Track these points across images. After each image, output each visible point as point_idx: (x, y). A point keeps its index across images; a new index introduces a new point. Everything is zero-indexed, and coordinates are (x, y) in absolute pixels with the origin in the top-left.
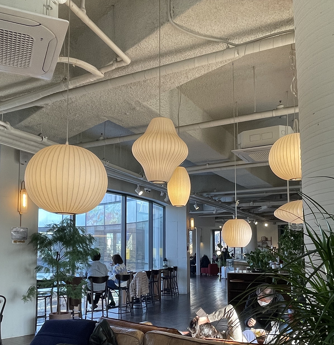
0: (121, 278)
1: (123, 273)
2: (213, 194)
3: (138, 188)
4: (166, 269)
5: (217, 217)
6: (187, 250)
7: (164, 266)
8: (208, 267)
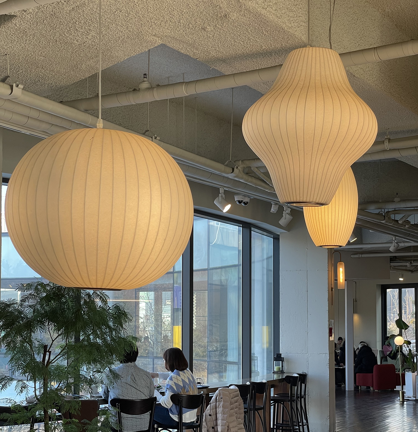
0: (184, 402)
1: (188, 391)
2: (391, 207)
3: (222, 196)
4: (280, 381)
5: (394, 256)
6: (330, 336)
7: (275, 371)
8: (373, 373)
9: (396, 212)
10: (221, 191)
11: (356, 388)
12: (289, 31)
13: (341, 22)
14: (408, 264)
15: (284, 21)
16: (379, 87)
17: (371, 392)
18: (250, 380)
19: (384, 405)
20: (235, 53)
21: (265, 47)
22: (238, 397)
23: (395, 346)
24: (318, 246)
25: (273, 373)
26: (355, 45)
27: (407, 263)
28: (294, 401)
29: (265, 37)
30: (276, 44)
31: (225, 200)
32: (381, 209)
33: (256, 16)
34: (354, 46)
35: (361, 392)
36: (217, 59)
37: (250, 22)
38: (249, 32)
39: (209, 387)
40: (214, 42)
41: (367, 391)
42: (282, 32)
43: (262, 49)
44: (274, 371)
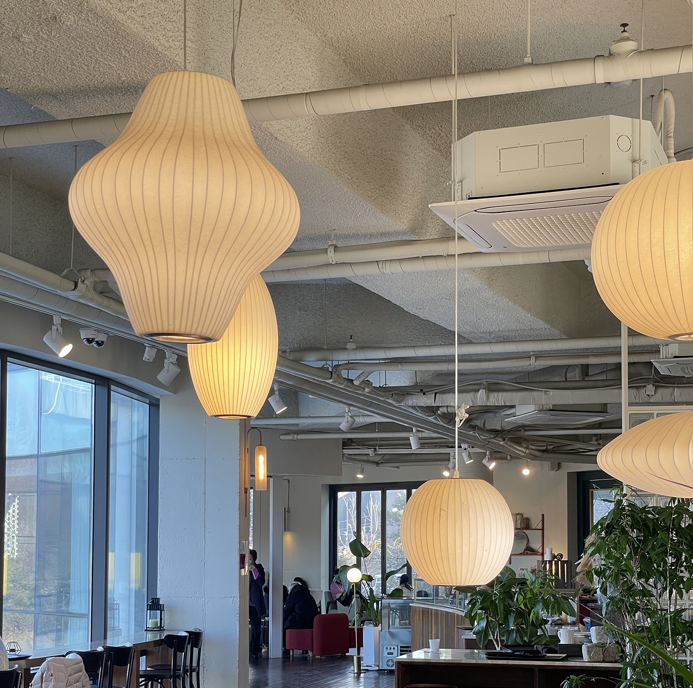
2: (342, 357)
3: (57, 329)
4: (157, 643)
5: (349, 439)
6: (241, 568)
7: (149, 628)
8: (313, 628)
9: (350, 365)
10: (56, 320)
11: (286, 652)
12: (166, 55)
13: (255, 48)
14: (370, 452)
15: (157, 36)
16: (316, 160)
17: (309, 660)
18: (105, 643)
19: (329, 680)
20: (73, 84)
21: (126, 78)
22: (81, 673)
23: (348, 584)
24: (212, 416)
25: (145, 630)
26: (278, 87)
27: (370, 450)
28: (179, 677)
29: (125, 61)
30: (145, 74)
31: (63, 336)
32: (326, 360)
33: (107, 23)
34: (276, 89)
35: (293, 660)
36: (43, 92)
37: (97, 33)
38: (96, 50)
39: (29, 657)
40: (36, 63)
41: (303, 657)
42: (153, 54)
43: (120, 81)
44: (147, 628)
